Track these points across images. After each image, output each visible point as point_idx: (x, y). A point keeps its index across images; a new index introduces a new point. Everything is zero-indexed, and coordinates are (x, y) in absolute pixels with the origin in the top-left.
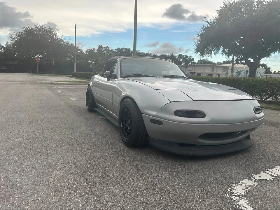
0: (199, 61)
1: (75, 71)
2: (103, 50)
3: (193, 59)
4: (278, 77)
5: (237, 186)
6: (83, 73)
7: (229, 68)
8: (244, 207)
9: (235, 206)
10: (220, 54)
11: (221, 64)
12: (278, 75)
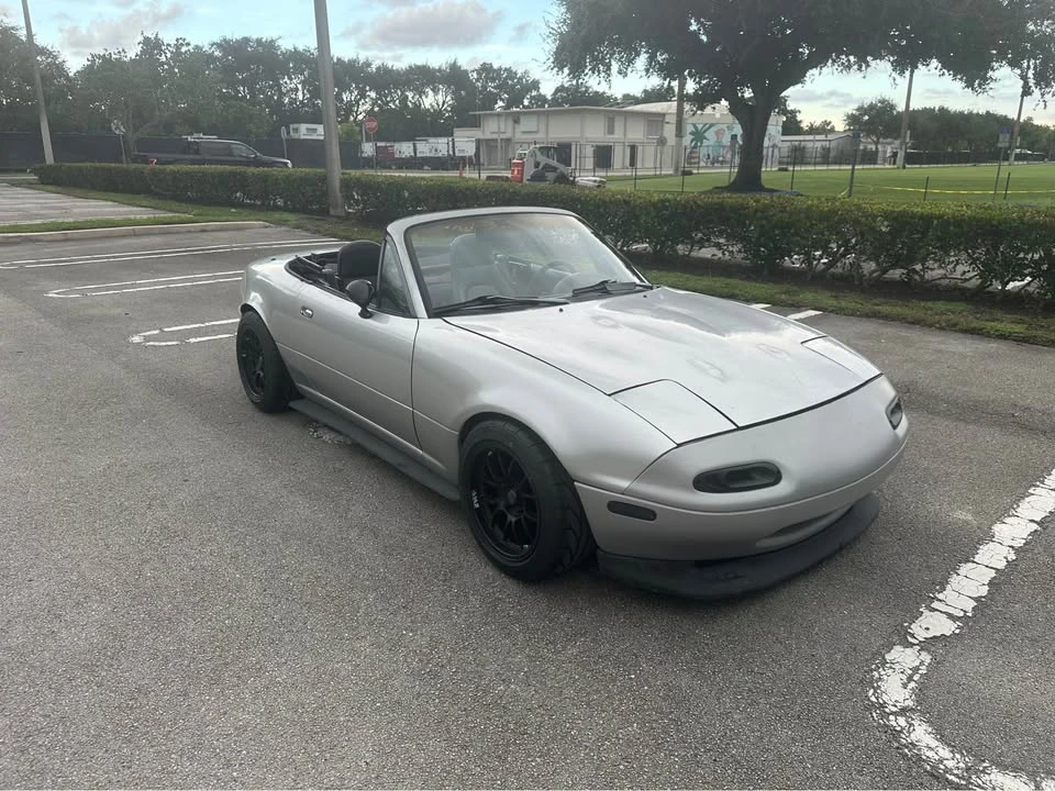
0: (558, 90)
1: (50, 159)
2: (163, 59)
3: (535, 85)
4: (824, 143)
5: (885, 677)
6: (89, 164)
7: (667, 119)
8: (931, 749)
9: (906, 750)
10: (640, 74)
11: (637, 101)
12: (822, 137)
